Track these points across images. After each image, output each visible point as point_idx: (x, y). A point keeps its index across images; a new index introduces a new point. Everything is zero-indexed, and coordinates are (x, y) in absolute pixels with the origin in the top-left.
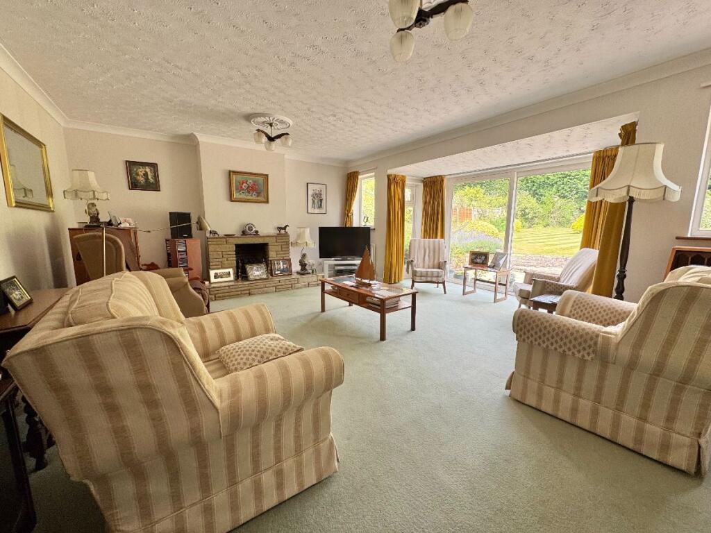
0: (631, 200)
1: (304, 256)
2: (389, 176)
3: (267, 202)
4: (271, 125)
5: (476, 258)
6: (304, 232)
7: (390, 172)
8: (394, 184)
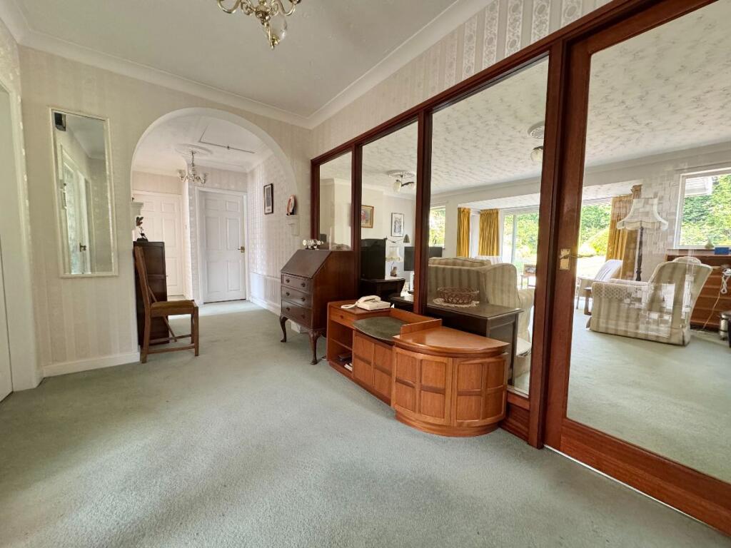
0: (642, 229)
1: (395, 268)
2: (459, 209)
3: (372, 227)
4: (402, 176)
5: (529, 269)
6: (396, 250)
7: (460, 206)
8: (463, 215)
